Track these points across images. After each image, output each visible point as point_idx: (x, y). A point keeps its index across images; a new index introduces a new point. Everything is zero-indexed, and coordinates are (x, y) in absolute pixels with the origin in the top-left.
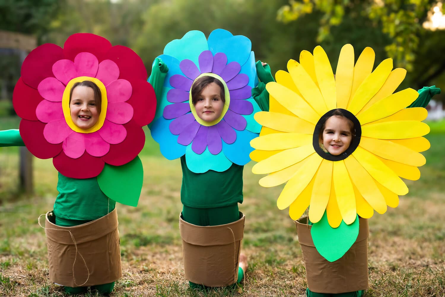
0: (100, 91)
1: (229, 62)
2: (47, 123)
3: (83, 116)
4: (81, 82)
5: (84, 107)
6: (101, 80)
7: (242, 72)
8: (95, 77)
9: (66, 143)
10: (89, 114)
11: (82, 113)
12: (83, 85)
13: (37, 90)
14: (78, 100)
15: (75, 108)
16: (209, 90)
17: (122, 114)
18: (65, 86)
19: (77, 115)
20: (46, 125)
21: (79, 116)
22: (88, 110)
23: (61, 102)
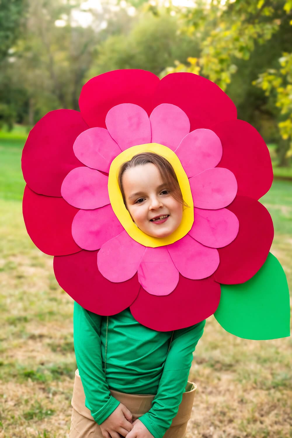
2: (98, 250)
3: (157, 218)
5: (154, 201)
8: (151, 142)
9: (143, 273)
10: (165, 212)
11: (153, 215)
13: (62, 197)
14: (137, 194)
15: (139, 210)
17: (219, 191)
18: (107, 174)
19: (147, 220)
20: (99, 254)
21: (151, 220)
22: (161, 205)
23: (110, 204)
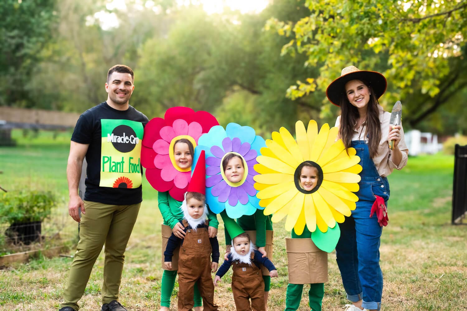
0: (192, 144)
1: (242, 144)
2: (162, 169)
3: (182, 162)
4: (180, 139)
5: (182, 156)
6: (191, 136)
7: (252, 149)
8: (187, 135)
9: (176, 180)
10: (186, 160)
11: (181, 160)
12: (181, 142)
13: (153, 149)
14: (178, 152)
15: (178, 157)
16: (233, 162)
18: (169, 143)
19: (179, 161)
20: (162, 171)
21: (180, 162)
22: (185, 158)
23: (169, 154)
